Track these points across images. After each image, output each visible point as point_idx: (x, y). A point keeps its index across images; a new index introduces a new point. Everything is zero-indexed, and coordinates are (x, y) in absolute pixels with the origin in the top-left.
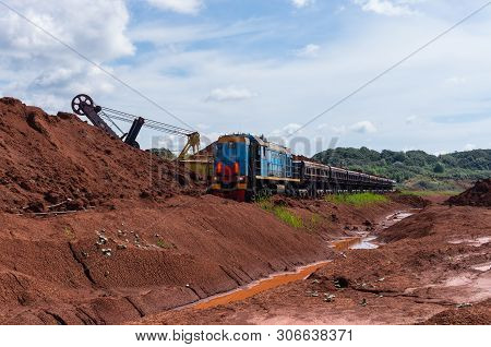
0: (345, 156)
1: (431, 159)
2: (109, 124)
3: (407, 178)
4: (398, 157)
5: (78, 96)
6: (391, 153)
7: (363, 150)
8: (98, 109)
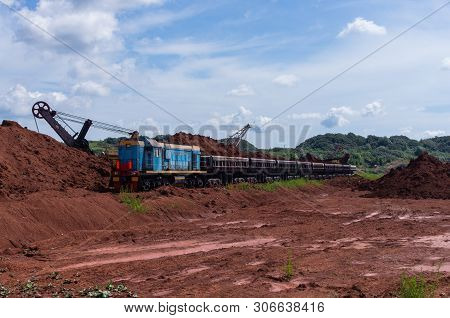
0: (333, 141)
1: (413, 143)
2: (63, 125)
3: (389, 161)
4: (382, 142)
5: (38, 103)
6: (376, 139)
7: (351, 135)
8: (54, 113)
